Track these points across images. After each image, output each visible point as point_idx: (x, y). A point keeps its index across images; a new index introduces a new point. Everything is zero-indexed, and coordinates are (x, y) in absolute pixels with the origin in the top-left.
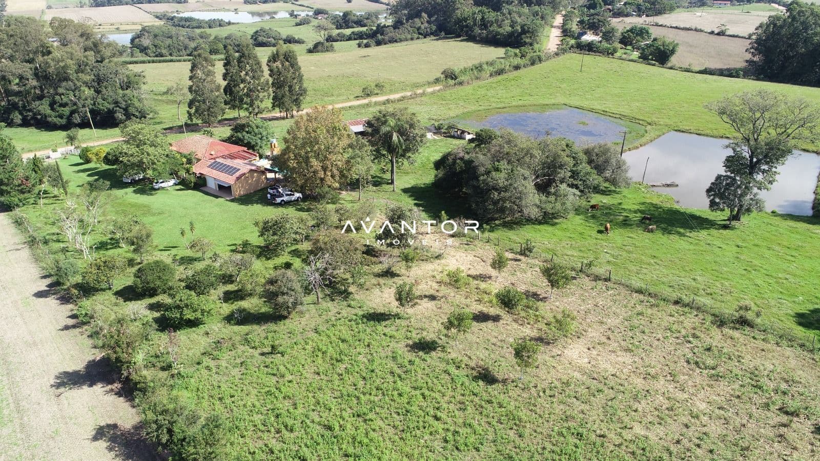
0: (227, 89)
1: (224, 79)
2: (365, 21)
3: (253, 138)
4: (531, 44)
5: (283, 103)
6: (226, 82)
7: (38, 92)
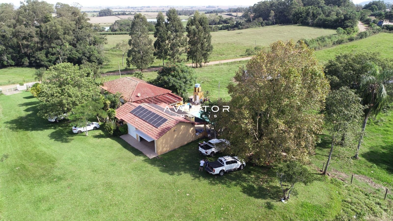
0: (157, 44)
1: (155, 37)
2: (229, 21)
3: (178, 81)
4: (352, 27)
5: (195, 56)
6: (157, 38)
7: (39, 45)
